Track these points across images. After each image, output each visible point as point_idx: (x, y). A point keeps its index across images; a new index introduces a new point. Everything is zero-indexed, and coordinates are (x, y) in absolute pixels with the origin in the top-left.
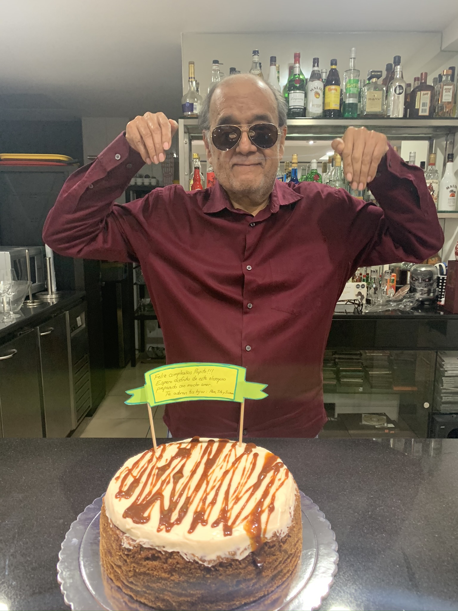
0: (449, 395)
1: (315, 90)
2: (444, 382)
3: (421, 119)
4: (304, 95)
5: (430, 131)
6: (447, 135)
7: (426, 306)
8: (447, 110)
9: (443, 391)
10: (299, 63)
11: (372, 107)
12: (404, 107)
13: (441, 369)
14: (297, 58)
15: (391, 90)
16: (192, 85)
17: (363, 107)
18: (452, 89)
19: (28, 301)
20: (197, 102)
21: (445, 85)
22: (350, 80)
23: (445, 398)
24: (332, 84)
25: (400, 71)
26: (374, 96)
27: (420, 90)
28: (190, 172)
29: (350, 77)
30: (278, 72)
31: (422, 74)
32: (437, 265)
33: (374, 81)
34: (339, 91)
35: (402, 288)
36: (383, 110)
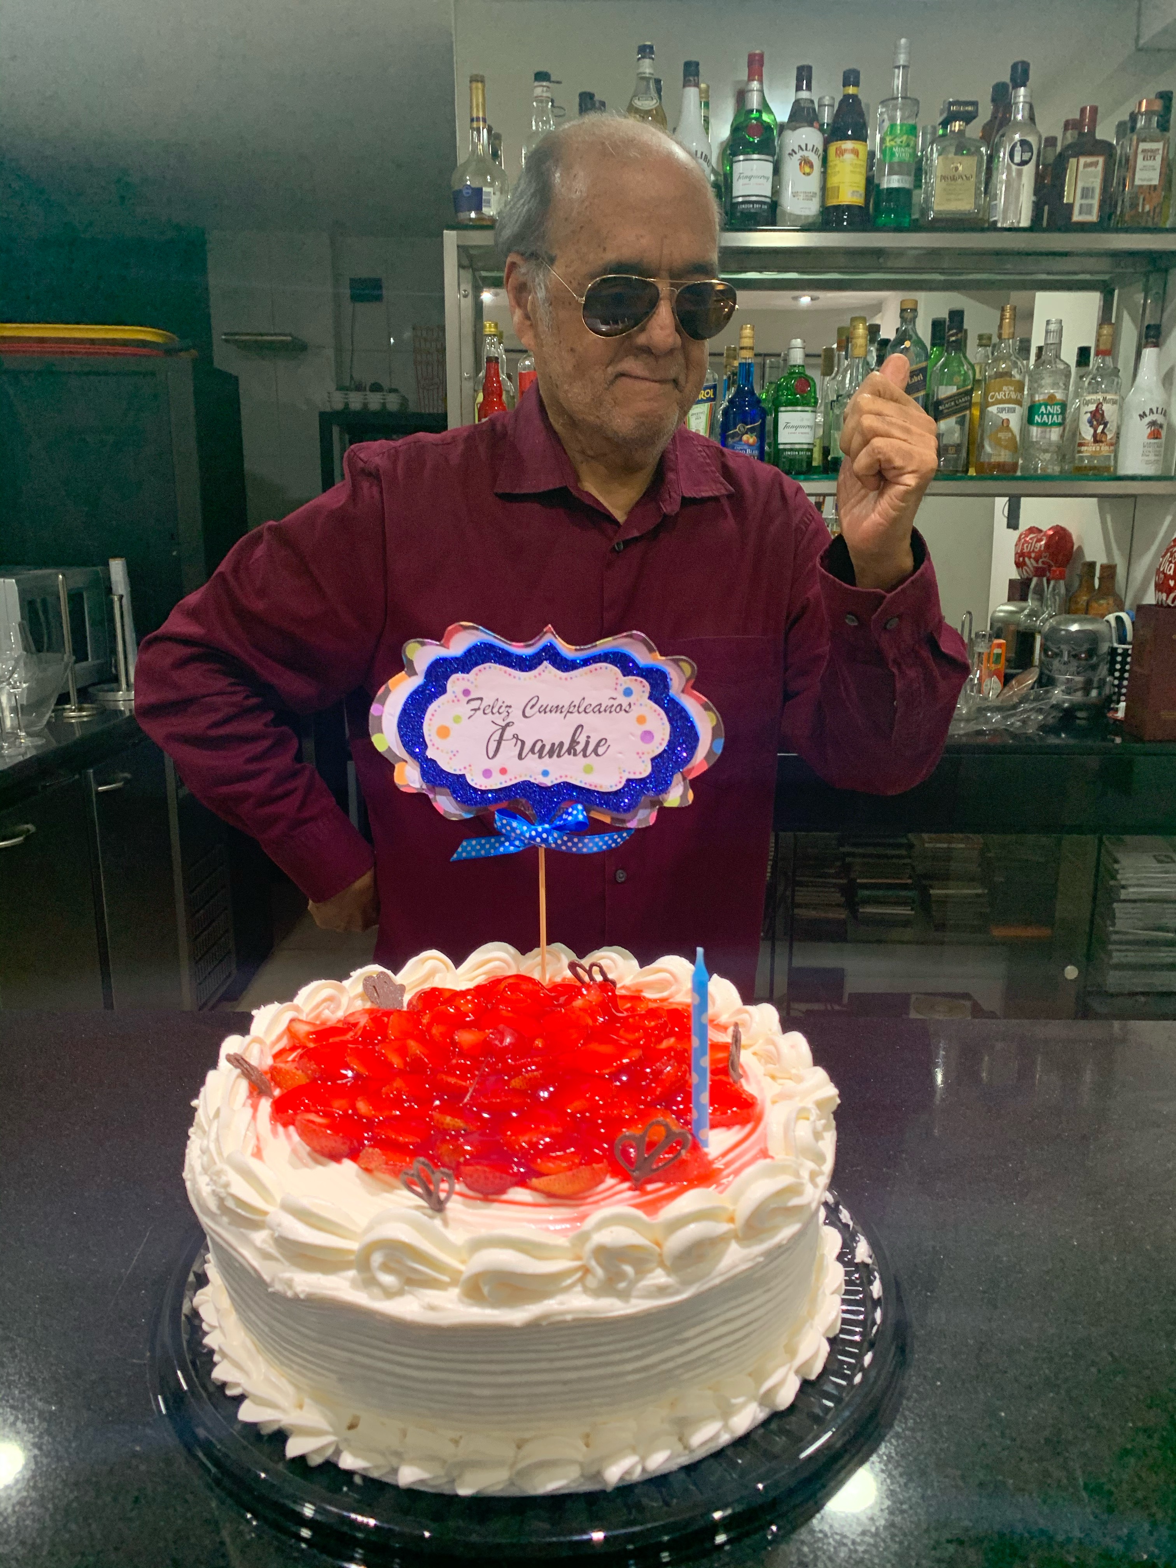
0: (1128, 947)
1: (801, 153)
2: (1117, 915)
3: (1076, 231)
4: (770, 166)
5: (1104, 264)
6: (1147, 275)
7: (1078, 721)
8: (1147, 208)
9: (1115, 937)
10: (761, 81)
11: (949, 200)
12: (1033, 198)
13: (1112, 883)
14: (756, 66)
15: (1002, 155)
16: (479, 140)
17: (927, 200)
18: (1161, 152)
19: (68, 706)
20: (491, 185)
21: (1144, 140)
22: (893, 126)
23: (1118, 954)
24: (848, 138)
25: (1024, 102)
26: (957, 169)
27: (1077, 155)
28: (478, 370)
29: (892, 119)
30: (707, 105)
31: (1083, 111)
32: (1111, 618)
33: (957, 129)
34: (863, 155)
35: (1019, 677)
36: (977, 205)
